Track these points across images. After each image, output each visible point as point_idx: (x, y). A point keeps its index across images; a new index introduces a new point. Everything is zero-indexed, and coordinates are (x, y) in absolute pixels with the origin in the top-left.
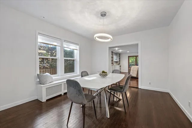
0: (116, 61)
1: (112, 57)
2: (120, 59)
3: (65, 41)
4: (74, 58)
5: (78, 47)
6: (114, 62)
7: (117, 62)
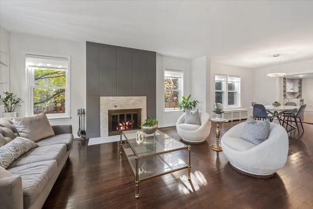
0: (292, 91)
1: (285, 86)
2: (300, 88)
3: (230, 76)
4: (234, 90)
5: (239, 80)
6: (287, 94)
7: (293, 94)
